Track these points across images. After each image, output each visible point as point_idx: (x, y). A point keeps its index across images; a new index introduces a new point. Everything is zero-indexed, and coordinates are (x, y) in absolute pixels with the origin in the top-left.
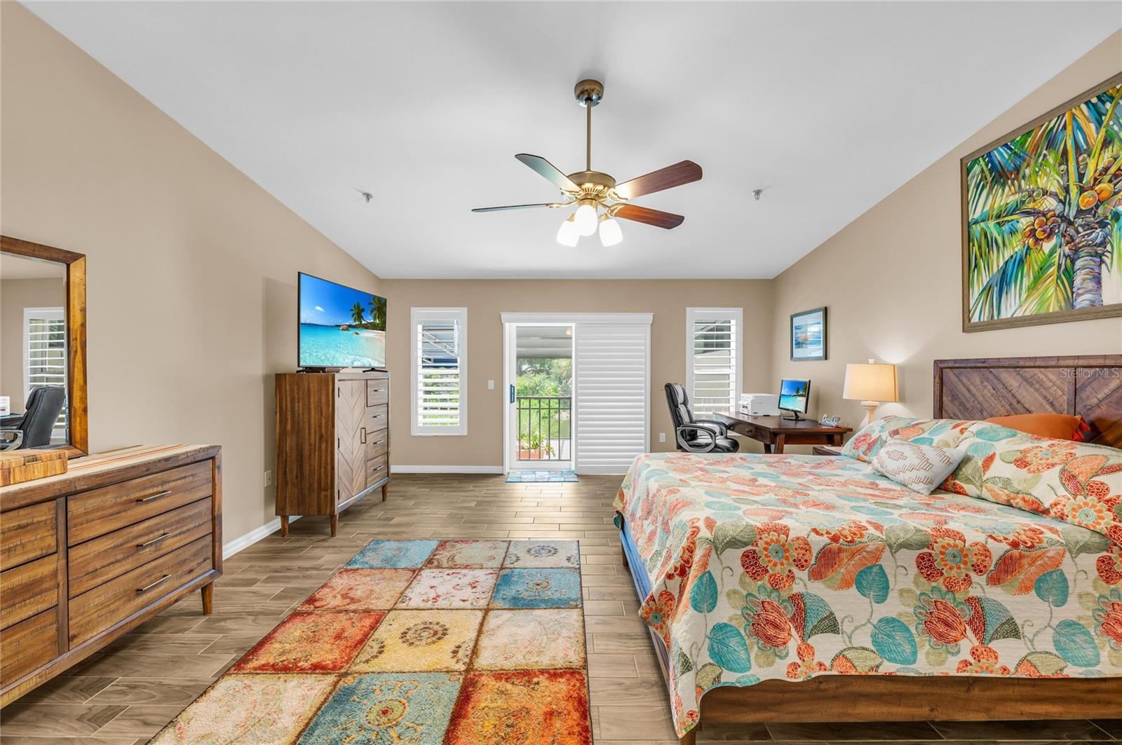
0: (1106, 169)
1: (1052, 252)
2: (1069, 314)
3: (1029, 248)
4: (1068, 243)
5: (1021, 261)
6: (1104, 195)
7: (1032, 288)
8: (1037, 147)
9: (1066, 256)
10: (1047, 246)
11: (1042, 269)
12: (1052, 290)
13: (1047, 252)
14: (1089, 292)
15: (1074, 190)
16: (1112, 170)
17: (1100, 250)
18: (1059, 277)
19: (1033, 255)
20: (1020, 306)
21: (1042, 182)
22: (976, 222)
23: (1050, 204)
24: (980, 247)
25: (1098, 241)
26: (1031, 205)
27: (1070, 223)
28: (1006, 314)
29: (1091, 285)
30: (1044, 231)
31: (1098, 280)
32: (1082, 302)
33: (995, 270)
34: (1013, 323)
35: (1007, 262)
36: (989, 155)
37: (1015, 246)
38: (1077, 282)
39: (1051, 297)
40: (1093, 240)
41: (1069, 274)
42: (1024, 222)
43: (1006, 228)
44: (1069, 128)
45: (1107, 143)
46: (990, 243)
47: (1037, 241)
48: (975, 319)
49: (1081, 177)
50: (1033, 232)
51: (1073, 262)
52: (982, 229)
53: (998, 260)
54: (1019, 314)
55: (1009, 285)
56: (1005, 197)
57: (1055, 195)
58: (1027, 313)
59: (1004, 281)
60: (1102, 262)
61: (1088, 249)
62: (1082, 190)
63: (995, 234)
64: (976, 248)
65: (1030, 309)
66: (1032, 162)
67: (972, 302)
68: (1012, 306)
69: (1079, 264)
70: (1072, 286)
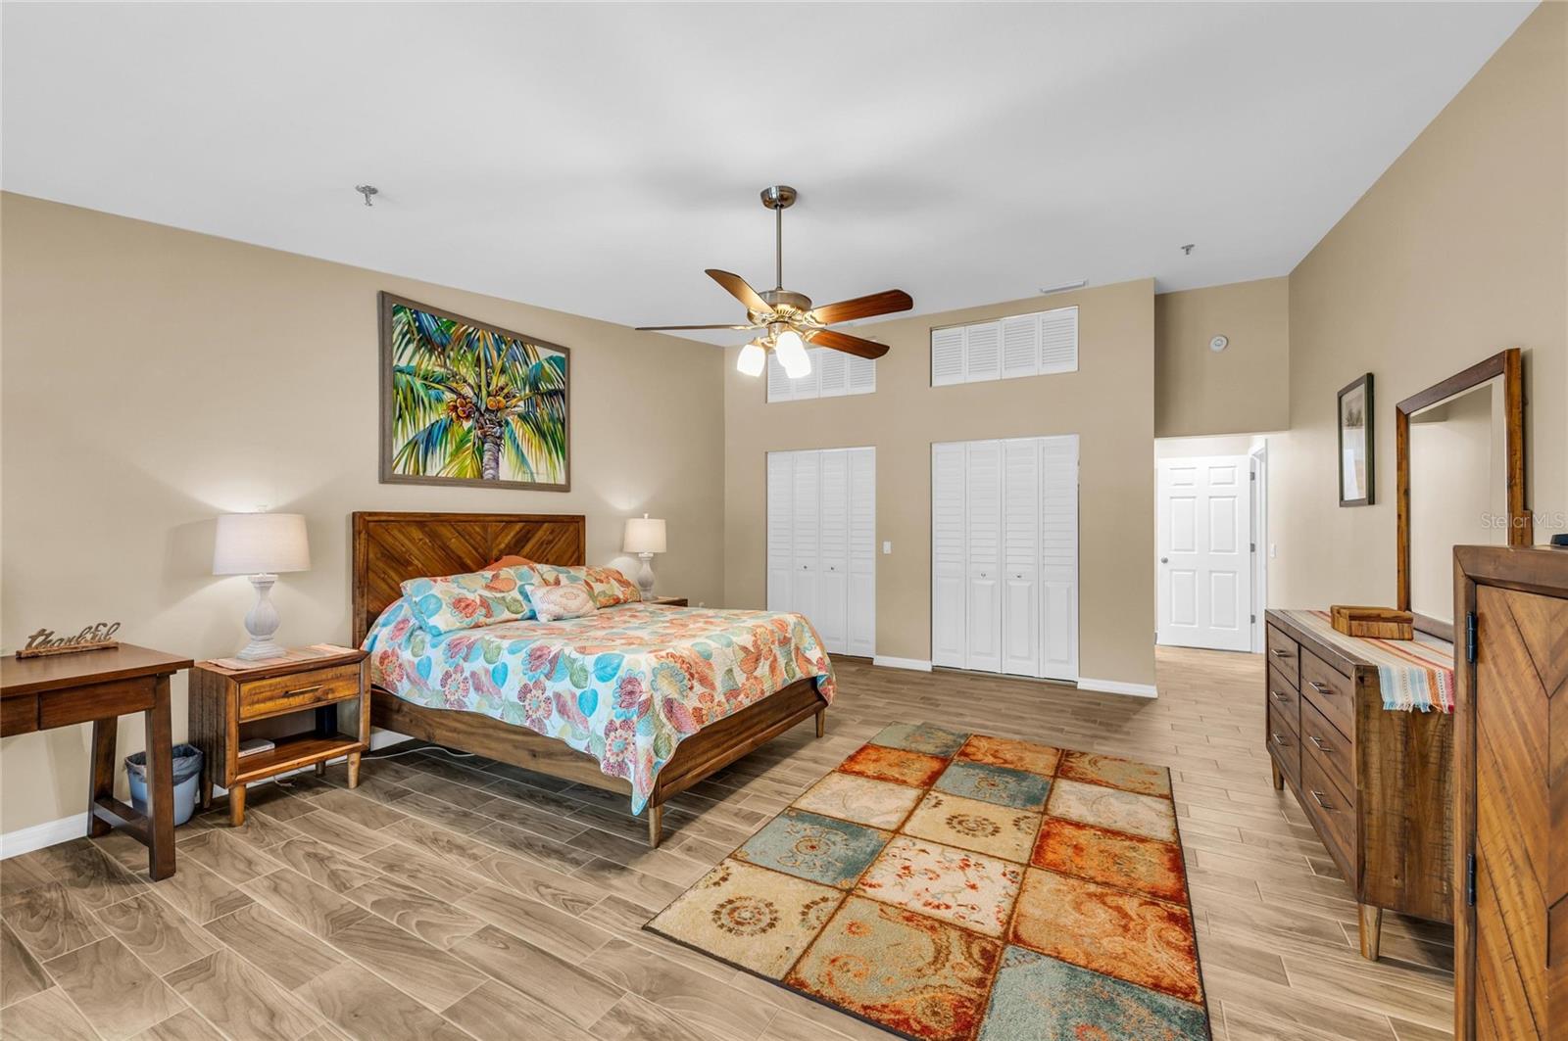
0: (502, 389)
1: (469, 431)
2: (479, 480)
3: (452, 420)
4: (480, 429)
5: (446, 429)
6: (501, 405)
7: (455, 454)
8: (459, 339)
9: (480, 438)
10: (467, 425)
11: (462, 442)
12: (468, 461)
13: (466, 429)
14: (491, 468)
15: (484, 392)
16: (506, 391)
17: (498, 441)
18: (474, 452)
19: (455, 427)
20: (444, 468)
21: (463, 371)
22: (401, 371)
23: (467, 391)
24: (405, 399)
25: (498, 435)
26: (454, 385)
27: (482, 415)
28: (431, 472)
29: (493, 464)
30: (464, 412)
31: (497, 461)
32: (488, 474)
33: (422, 428)
34: (436, 481)
35: (432, 425)
36: (416, 312)
37: (439, 414)
38: (485, 460)
39: (467, 464)
40: (495, 433)
41: (481, 453)
42: (448, 396)
43: (432, 392)
44: (482, 343)
45: (503, 371)
46: (417, 401)
47: (459, 417)
48: (399, 471)
49: (489, 385)
50: (455, 408)
51: (483, 444)
52: (408, 381)
53: (426, 419)
54: (443, 474)
55: (434, 446)
56: (430, 364)
57: (472, 388)
58: (450, 475)
59: (429, 441)
60: (499, 450)
61: (492, 438)
62: (489, 395)
63: (422, 393)
64: (400, 397)
65: (451, 472)
66: (455, 349)
67: (395, 453)
68: (436, 466)
69: (486, 446)
70: (482, 463)
